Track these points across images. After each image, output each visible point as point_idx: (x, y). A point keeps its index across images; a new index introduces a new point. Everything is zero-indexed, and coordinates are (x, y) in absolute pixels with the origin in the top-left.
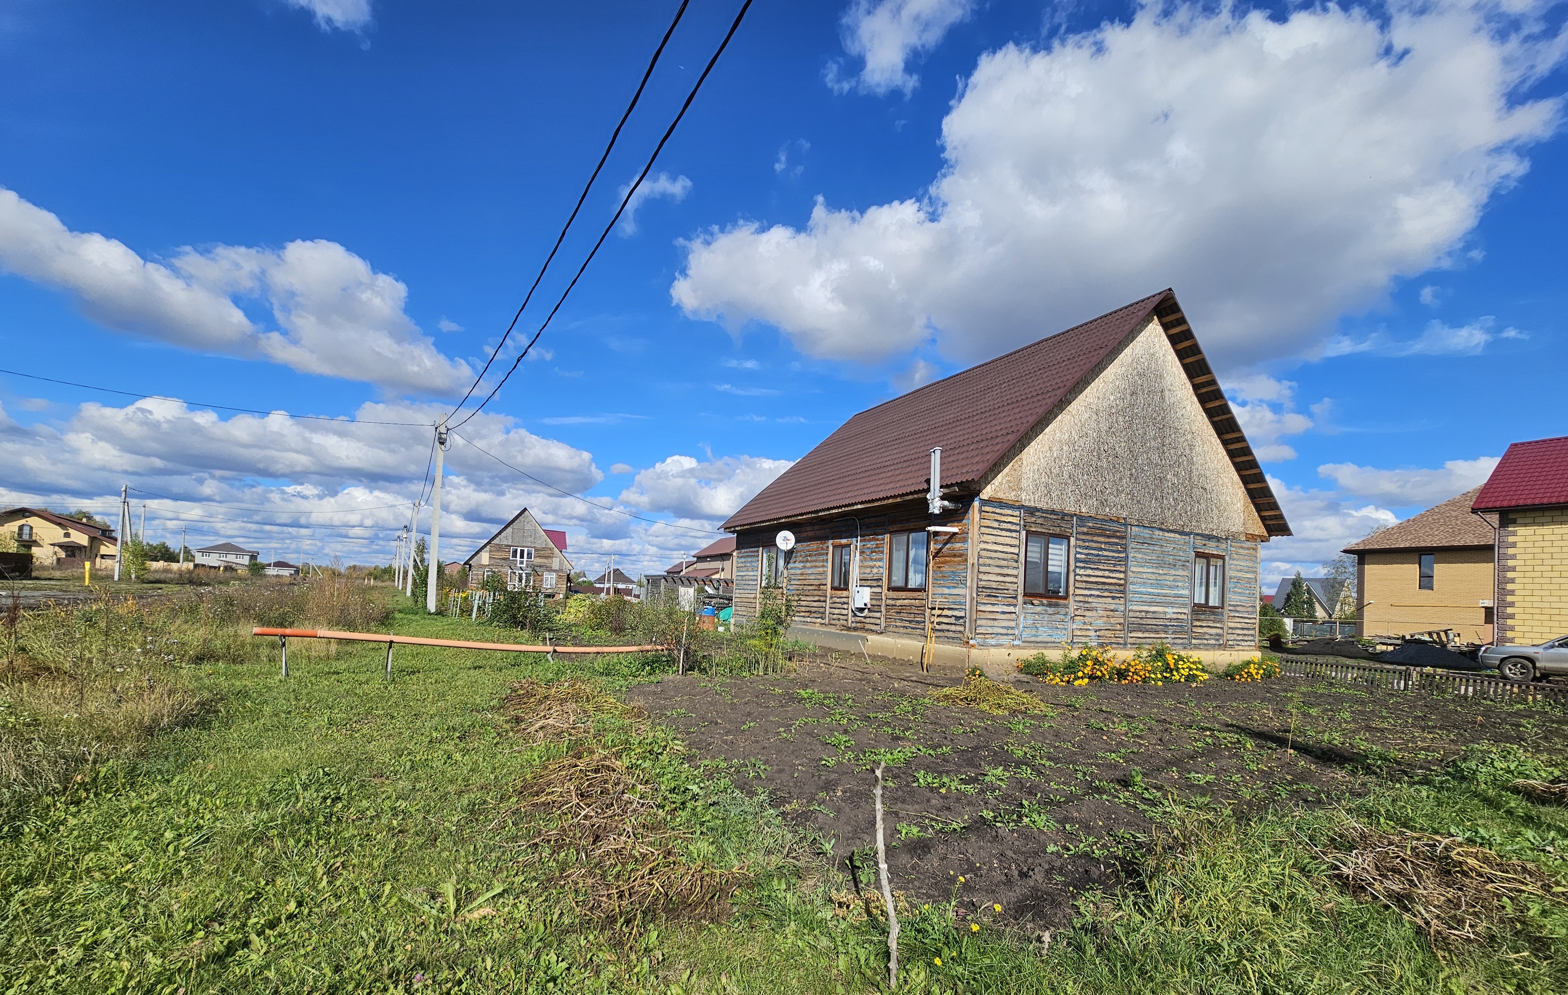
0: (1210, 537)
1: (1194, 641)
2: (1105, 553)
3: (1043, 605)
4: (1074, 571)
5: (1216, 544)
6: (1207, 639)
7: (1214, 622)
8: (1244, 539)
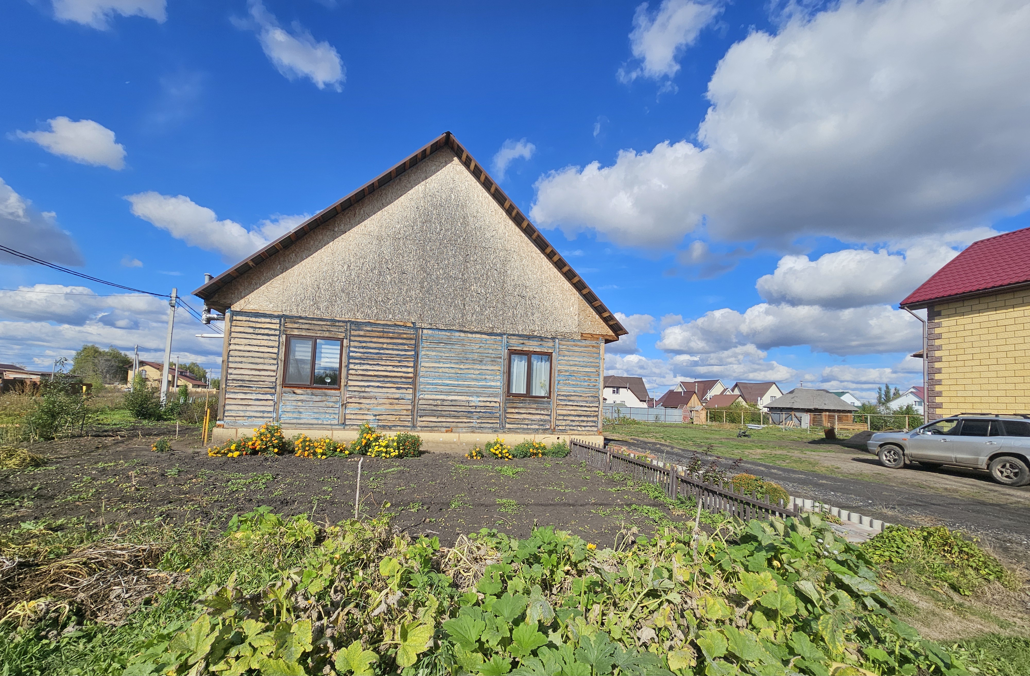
0: (529, 337)
1: (508, 426)
2: (387, 352)
3: (308, 394)
4: (347, 366)
5: (540, 343)
6: (527, 425)
7: (537, 409)
8: (579, 338)
